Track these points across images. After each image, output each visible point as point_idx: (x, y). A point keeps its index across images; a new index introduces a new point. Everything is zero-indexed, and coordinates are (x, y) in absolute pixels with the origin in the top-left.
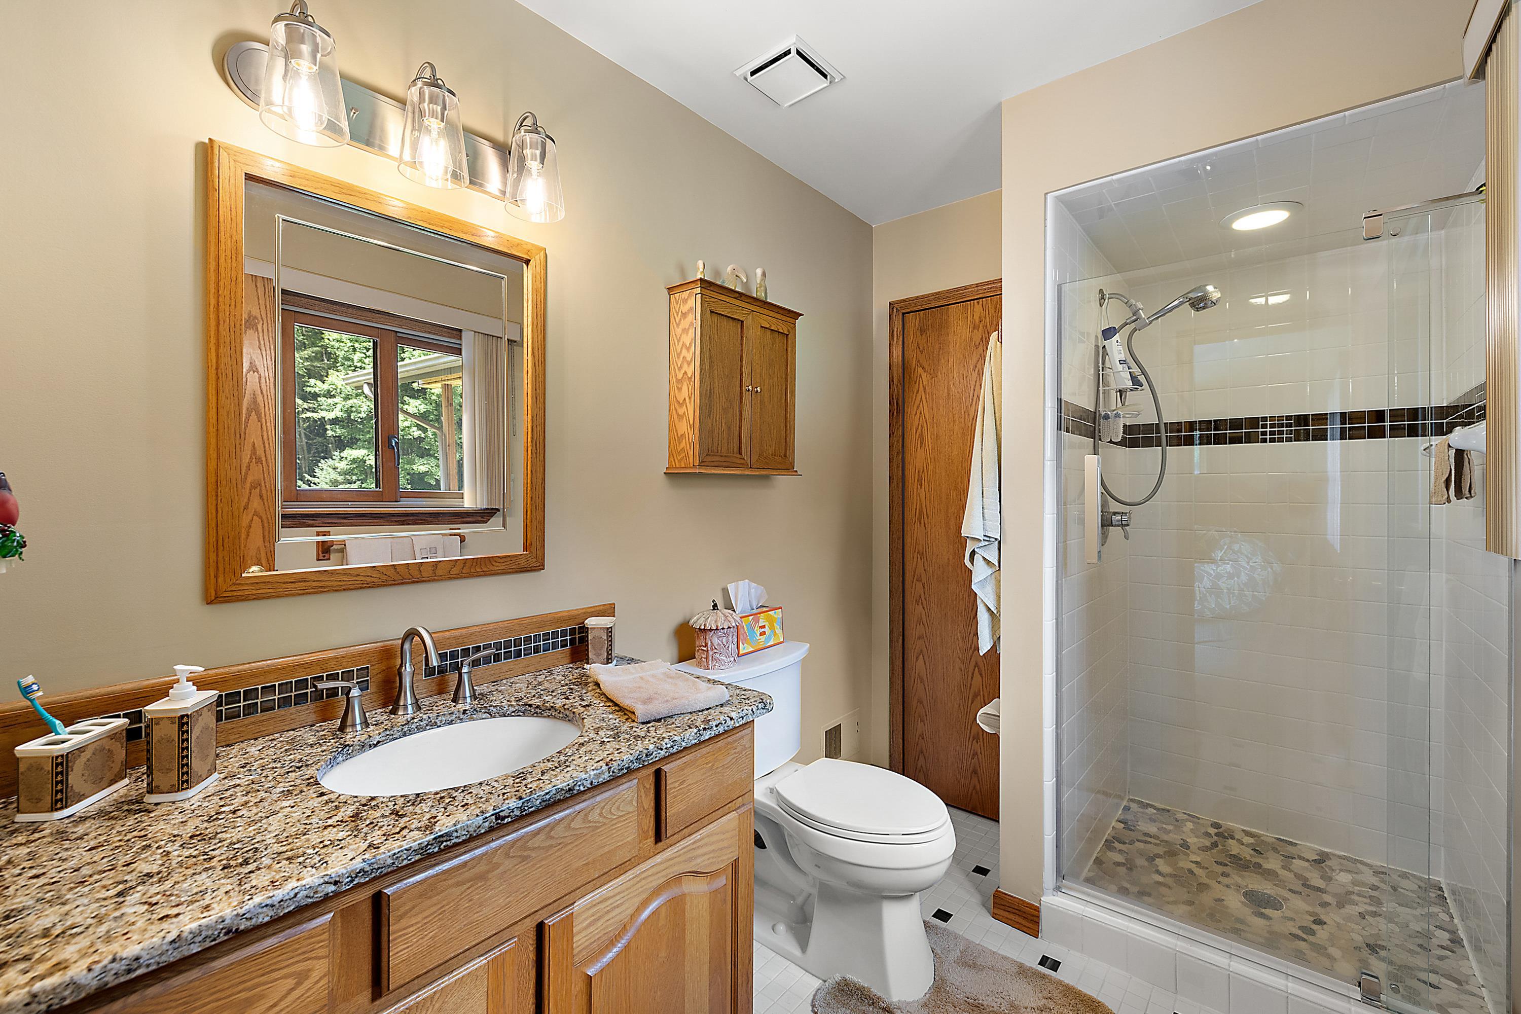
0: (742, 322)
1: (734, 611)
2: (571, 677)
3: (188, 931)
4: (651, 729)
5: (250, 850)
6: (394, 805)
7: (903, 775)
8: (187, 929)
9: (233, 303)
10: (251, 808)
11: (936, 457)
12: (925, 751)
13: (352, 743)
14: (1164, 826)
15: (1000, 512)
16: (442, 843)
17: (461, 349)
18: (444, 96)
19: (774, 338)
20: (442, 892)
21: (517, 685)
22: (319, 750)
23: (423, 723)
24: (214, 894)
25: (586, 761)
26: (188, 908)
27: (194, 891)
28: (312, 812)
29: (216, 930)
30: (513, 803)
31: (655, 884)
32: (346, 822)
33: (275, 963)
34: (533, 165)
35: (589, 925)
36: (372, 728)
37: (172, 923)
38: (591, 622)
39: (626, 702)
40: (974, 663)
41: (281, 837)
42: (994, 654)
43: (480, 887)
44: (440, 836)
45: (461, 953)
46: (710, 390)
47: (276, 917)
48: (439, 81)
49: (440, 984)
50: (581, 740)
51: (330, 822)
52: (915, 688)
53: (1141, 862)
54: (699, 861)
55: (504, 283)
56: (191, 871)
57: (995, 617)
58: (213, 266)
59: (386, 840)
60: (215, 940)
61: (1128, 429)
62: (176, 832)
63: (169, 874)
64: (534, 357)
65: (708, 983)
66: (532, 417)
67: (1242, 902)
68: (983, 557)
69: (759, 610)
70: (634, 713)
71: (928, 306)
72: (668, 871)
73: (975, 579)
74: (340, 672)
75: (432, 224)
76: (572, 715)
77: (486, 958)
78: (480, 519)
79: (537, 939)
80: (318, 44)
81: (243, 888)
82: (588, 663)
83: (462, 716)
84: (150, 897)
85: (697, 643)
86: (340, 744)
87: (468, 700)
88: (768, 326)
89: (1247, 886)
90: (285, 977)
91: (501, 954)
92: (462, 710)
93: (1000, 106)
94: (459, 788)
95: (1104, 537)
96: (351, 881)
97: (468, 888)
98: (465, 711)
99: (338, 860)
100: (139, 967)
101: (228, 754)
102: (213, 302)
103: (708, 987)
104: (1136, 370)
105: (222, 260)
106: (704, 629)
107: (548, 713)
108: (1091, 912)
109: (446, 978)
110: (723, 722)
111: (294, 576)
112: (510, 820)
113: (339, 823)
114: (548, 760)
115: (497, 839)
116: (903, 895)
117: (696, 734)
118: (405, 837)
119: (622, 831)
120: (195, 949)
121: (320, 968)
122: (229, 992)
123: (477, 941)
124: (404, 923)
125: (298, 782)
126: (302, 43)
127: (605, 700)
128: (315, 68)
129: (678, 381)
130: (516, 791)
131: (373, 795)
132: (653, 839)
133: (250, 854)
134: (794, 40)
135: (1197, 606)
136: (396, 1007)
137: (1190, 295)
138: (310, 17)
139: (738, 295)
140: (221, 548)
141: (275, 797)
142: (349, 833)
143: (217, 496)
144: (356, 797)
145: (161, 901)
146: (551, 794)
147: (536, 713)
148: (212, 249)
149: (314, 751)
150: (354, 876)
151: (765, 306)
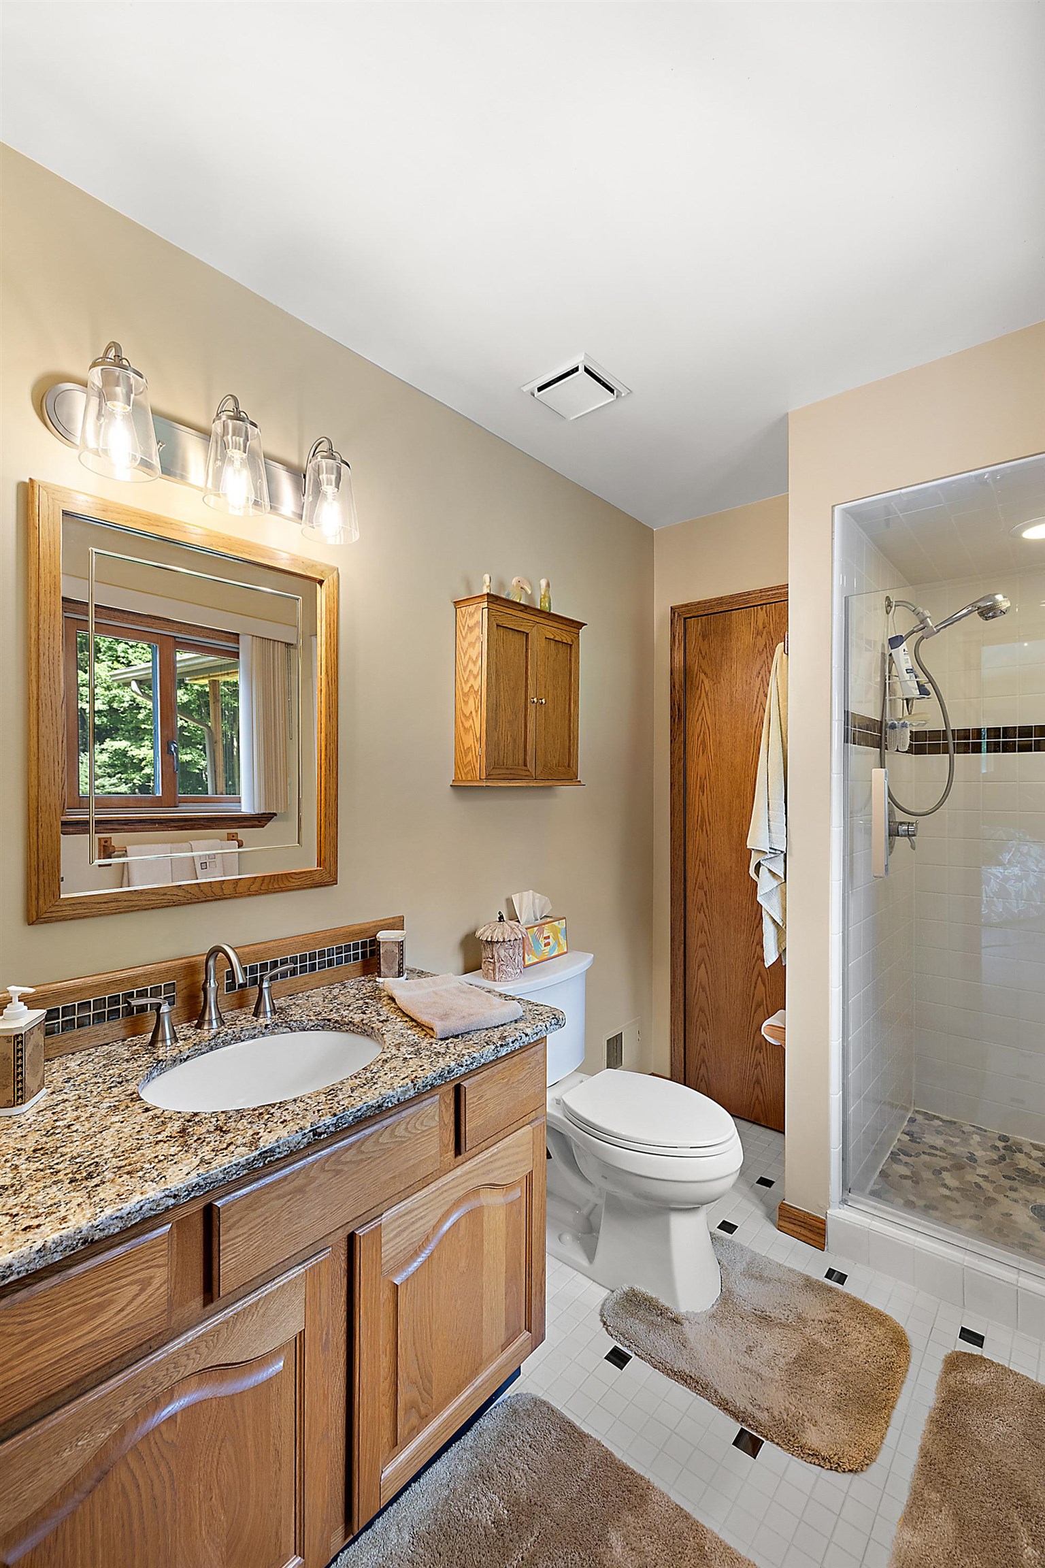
0: (527, 634)
1: (518, 921)
2: (364, 991)
3: (52, 1241)
4: (450, 1045)
5: (91, 1164)
6: (217, 1121)
7: (685, 1085)
8: (50, 1239)
9: (52, 636)
10: (83, 1123)
11: (719, 764)
12: (707, 1061)
13: (165, 1058)
14: (951, 1139)
15: (786, 825)
16: (266, 1159)
17: (238, 653)
18: (246, 428)
19: (558, 649)
20: (265, 1204)
21: (314, 999)
22: (136, 1065)
23: (229, 1038)
24: (68, 1207)
25: (392, 1078)
26: (47, 1220)
27: (49, 1204)
28: (142, 1127)
29: (75, 1240)
30: (328, 1120)
31: (456, 1196)
32: (175, 1137)
33: (122, 1271)
34: (329, 489)
35: (396, 1236)
36: (181, 1043)
37: (36, 1234)
38: (382, 935)
39: (423, 1018)
40: (757, 973)
41: (117, 1151)
42: (780, 966)
43: (299, 1199)
44: (266, 1152)
45: (282, 1262)
46: (497, 703)
47: (125, 1228)
48: (242, 413)
49: (263, 1292)
50: (385, 1056)
51: (160, 1137)
52: (696, 997)
53: (927, 1175)
54: (496, 1173)
55: (300, 604)
56: (41, 1185)
57: (780, 930)
58: (33, 601)
59: (216, 1155)
60: (74, 1249)
61: (915, 736)
62: (19, 1146)
63: (22, 1186)
64: (328, 675)
65: (504, 1292)
66: (326, 735)
67: (1031, 1218)
68: (769, 869)
69: (543, 921)
70: (432, 1029)
71: (710, 611)
72: (467, 1184)
73: (760, 891)
74: (149, 988)
75: (233, 550)
76: (371, 1030)
77: (304, 1267)
78: (257, 823)
79: (348, 1249)
80: (132, 385)
81: (92, 1201)
82: (380, 977)
83: (264, 1031)
84: (10, 1209)
85: (484, 955)
86: (154, 1059)
87: (269, 1014)
88: (552, 637)
89: (1035, 1201)
90: (131, 1284)
91: (317, 1263)
92: (264, 1025)
93: (786, 416)
94: (275, 1105)
95: (891, 846)
96: (188, 1195)
97: (288, 1201)
98: (267, 1025)
99: (175, 1174)
100: (12, 1274)
101: (51, 1069)
102: (34, 636)
103: (504, 1296)
104: (923, 679)
105: (42, 595)
106: (491, 941)
107: (347, 1028)
108: (877, 1225)
109: (269, 1286)
110: (519, 1038)
111: (107, 896)
112: (326, 1136)
113: (169, 1138)
114: (355, 1077)
115: (313, 1154)
116: (691, 1207)
117: (494, 1050)
118: (233, 1152)
119: (425, 1146)
120: (58, 1257)
121: (160, 1275)
122: (83, 1297)
123: (296, 1251)
124: (232, 1234)
125: (123, 1097)
126: (117, 386)
127: (401, 1015)
128: (129, 408)
129: (464, 694)
130: (330, 1108)
131: (195, 1111)
132: (453, 1152)
133: (92, 1168)
134: (583, 358)
135: (984, 911)
136: (225, 1312)
137: (979, 604)
138: (124, 361)
139: (523, 608)
140: (41, 871)
141: (104, 1112)
142: (180, 1148)
143: (38, 821)
144: (179, 1113)
145: (21, 1213)
146: (362, 1111)
147: (335, 1027)
148: (33, 585)
149: (130, 1066)
150: (190, 1190)
151: (550, 617)
